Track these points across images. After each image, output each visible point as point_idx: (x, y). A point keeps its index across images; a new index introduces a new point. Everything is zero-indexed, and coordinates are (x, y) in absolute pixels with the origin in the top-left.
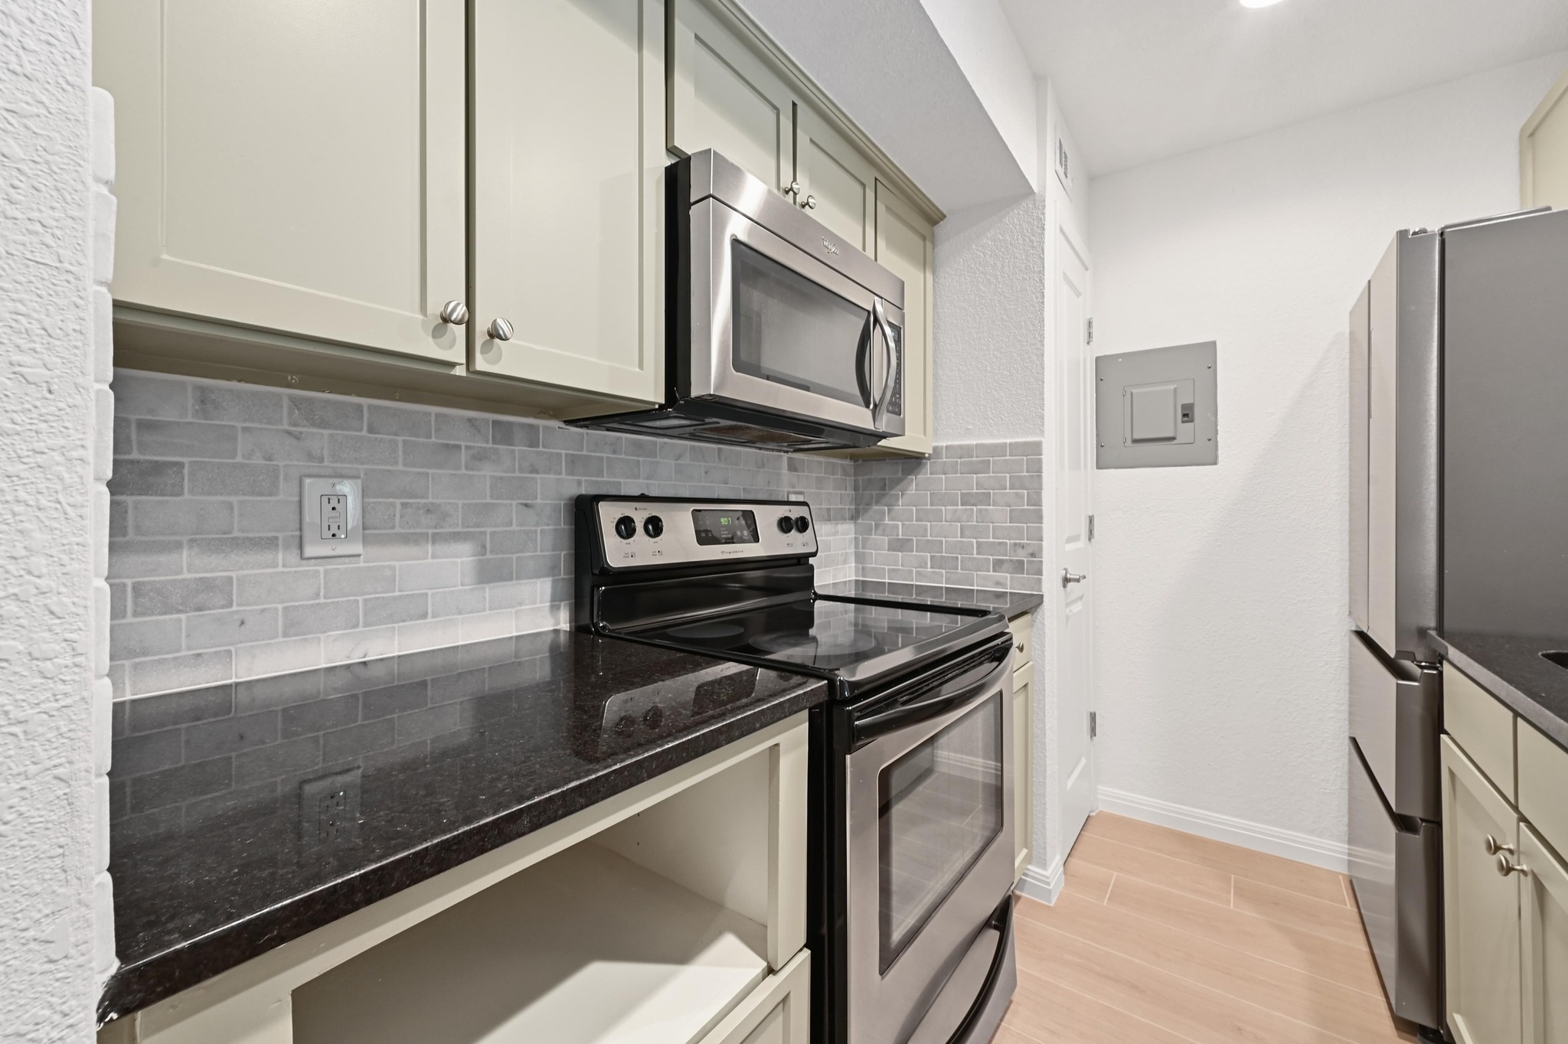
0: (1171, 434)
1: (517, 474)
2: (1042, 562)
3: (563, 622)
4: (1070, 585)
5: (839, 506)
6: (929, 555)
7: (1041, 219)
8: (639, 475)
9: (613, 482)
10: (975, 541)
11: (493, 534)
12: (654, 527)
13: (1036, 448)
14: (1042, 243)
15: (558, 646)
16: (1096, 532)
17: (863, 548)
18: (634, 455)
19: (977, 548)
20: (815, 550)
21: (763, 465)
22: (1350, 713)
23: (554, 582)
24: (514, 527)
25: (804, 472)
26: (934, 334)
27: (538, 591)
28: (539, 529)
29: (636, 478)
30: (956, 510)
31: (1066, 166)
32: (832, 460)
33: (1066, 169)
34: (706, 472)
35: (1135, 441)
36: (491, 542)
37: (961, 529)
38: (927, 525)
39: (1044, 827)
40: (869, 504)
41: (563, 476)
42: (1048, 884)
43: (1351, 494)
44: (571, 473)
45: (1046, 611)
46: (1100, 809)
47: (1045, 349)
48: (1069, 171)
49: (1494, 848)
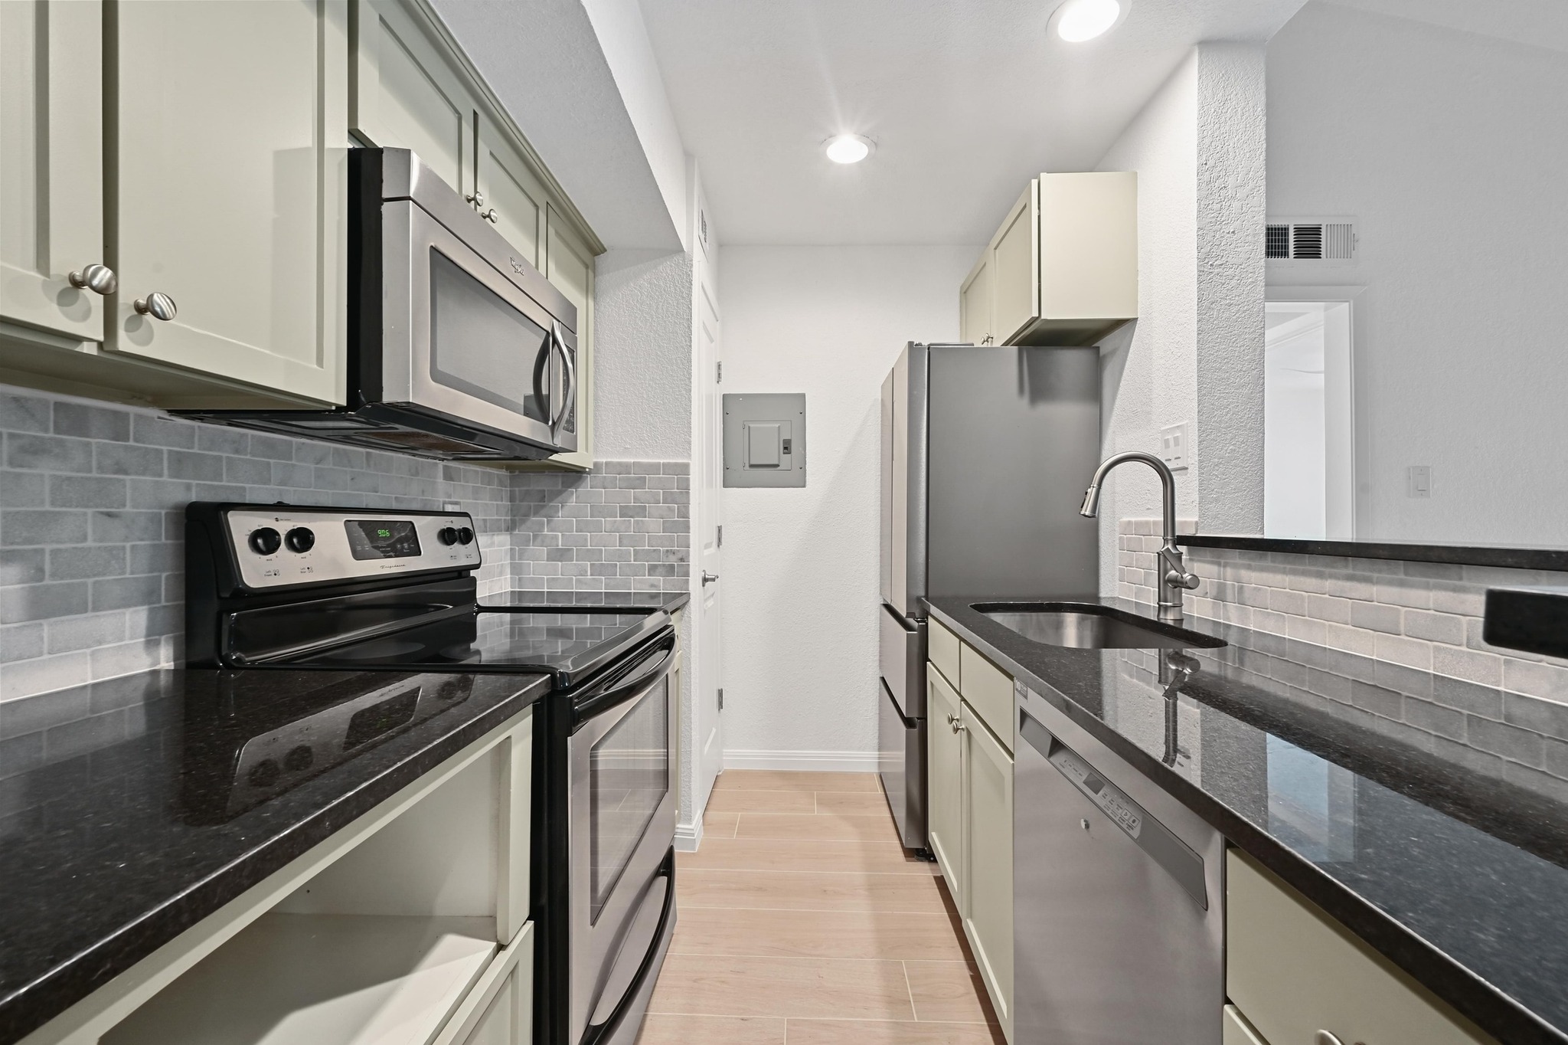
0: (776, 463)
1: (95, 474)
2: (689, 565)
3: (165, 659)
4: (707, 584)
5: (496, 517)
6: (589, 563)
7: (689, 275)
8: (270, 481)
9: (236, 487)
10: (632, 549)
11: (54, 552)
12: (302, 540)
13: (684, 469)
14: (690, 295)
15: (158, 692)
16: (723, 540)
17: (520, 559)
18: (264, 457)
19: (634, 555)
20: (478, 562)
21: (417, 474)
22: (880, 661)
23: (151, 611)
24: (90, 543)
25: (460, 481)
26: (595, 357)
27: (128, 625)
28: (128, 545)
29: (265, 484)
30: (615, 521)
31: (705, 232)
32: (488, 470)
33: (705, 235)
34: (352, 479)
35: (752, 466)
36: (52, 563)
37: (620, 539)
38: (587, 535)
39: (690, 788)
40: (527, 515)
41: (165, 478)
42: (693, 835)
43: (881, 510)
44: (176, 473)
45: (692, 607)
46: (725, 768)
47: (692, 385)
48: (707, 237)
49: (951, 720)
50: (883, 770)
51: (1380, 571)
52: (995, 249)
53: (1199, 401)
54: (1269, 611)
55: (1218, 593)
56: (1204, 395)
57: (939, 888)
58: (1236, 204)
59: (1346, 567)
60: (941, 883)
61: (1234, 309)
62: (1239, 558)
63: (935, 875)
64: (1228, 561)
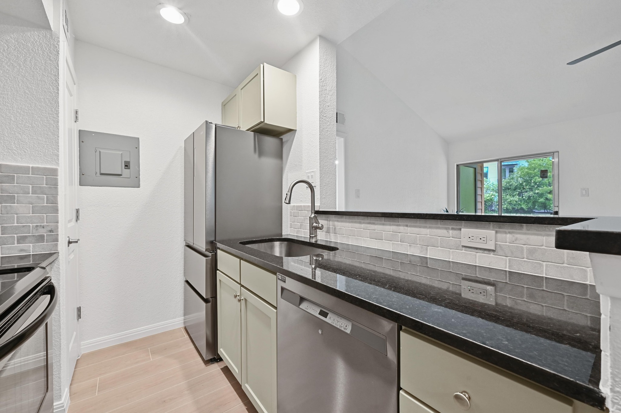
0: (120, 173)
2: (58, 234)
4: (71, 245)
13: (54, 172)
14: (57, 60)
16: (80, 217)
22: (184, 272)
31: (68, 25)
33: (67, 27)
35: (102, 174)
42: (64, 406)
45: (60, 260)
46: (83, 353)
47: (60, 119)
48: (69, 29)
49: (236, 296)
50: (186, 325)
51: (377, 221)
52: (241, 89)
53: (320, 163)
54: (344, 235)
55: (327, 230)
56: (321, 161)
57: (224, 373)
58: (329, 97)
59: (368, 220)
60: (227, 371)
61: (329, 132)
62: (334, 218)
63: (221, 367)
64: (330, 219)
